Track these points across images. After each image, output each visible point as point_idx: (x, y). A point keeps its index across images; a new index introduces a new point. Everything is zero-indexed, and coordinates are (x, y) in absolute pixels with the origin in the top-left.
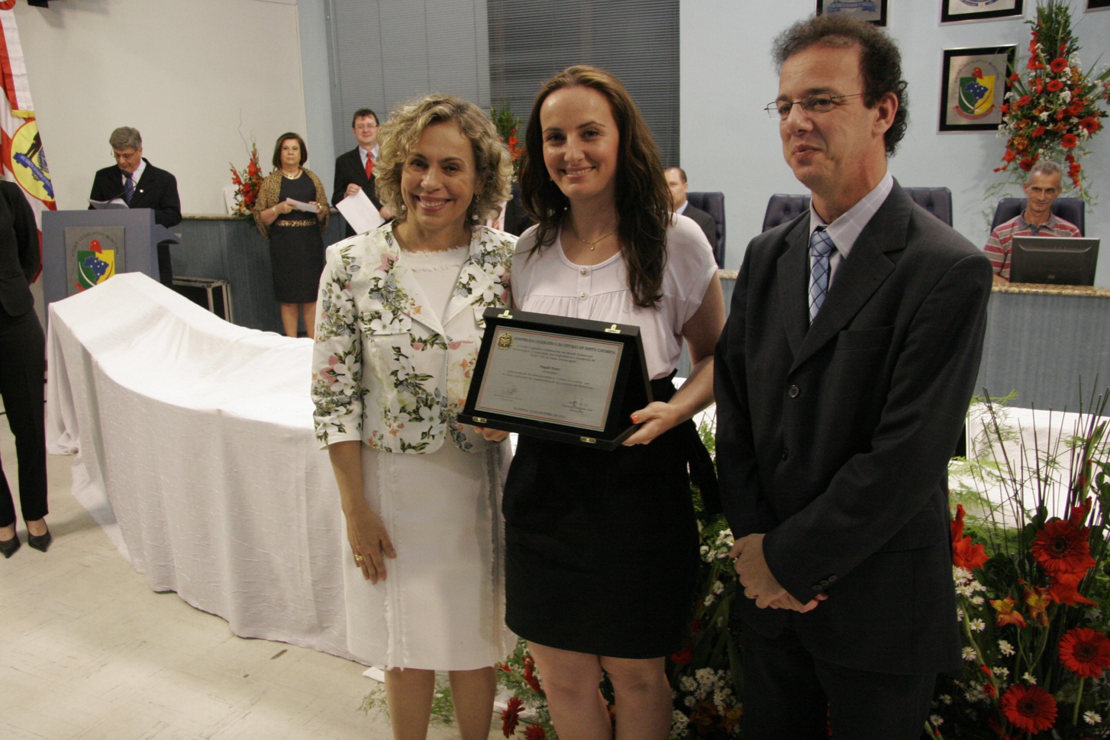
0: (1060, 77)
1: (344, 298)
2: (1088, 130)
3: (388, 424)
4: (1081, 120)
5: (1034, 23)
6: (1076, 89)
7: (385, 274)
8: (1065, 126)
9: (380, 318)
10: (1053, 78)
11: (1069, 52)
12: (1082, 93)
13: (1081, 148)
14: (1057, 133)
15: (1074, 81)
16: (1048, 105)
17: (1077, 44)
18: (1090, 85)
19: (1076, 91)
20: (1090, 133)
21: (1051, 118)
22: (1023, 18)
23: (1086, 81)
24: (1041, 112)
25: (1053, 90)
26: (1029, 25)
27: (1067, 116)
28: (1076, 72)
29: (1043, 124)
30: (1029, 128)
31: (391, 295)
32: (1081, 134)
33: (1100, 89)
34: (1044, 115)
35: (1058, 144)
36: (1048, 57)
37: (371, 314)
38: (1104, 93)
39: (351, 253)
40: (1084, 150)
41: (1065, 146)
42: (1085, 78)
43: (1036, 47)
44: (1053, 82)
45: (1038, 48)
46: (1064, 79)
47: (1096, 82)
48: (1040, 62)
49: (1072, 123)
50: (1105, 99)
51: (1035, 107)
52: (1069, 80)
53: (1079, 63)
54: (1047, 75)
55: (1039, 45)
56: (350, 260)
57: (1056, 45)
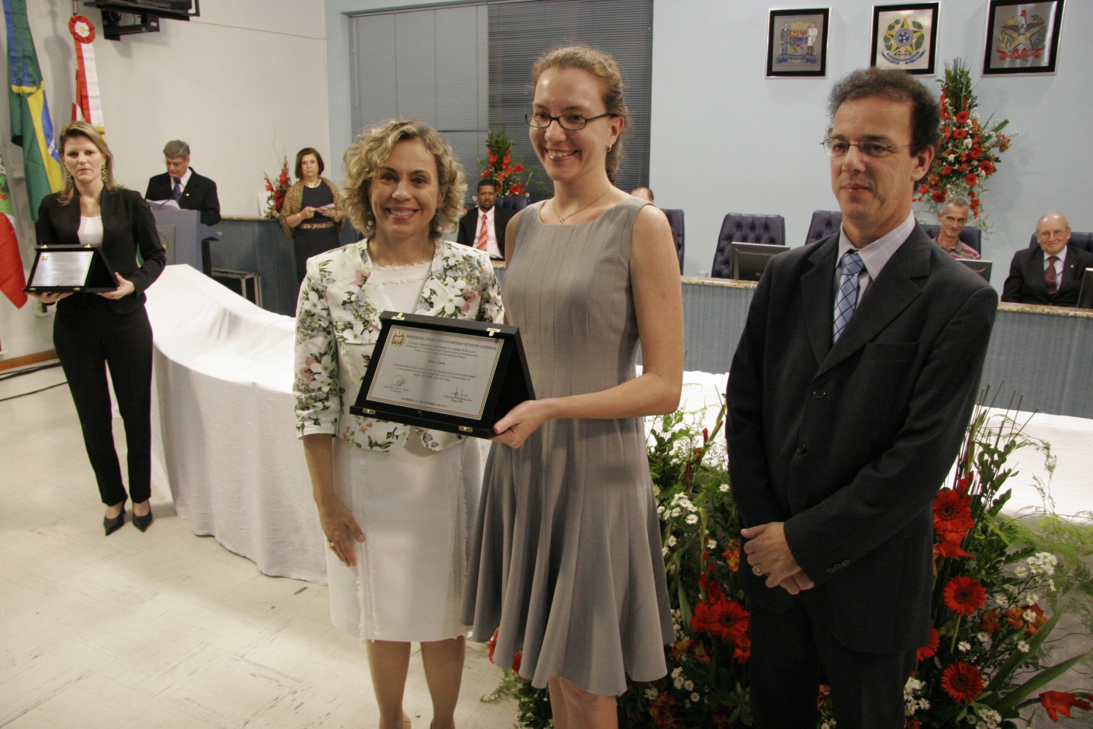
0: (964, 127)
1: (320, 307)
2: (985, 171)
3: (358, 422)
4: (980, 163)
5: (943, 82)
6: (976, 138)
7: (358, 288)
8: (968, 167)
9: (352, 328)
10: (958, 128)
11: (970, 108)
12: (981, 141)
13: (980, 186)
14: (962, 173)
15: (974, 131)
16: (955, 149)
17: (976, 102)
18: (987, 135)
19: (976, 140)
20: (987, 174)
21: (957, 160)
22: (934, 77)
23: (983, 132)
24: (949, 154)
25: (959, 137)
26: (940, 83)
27: (969, 159)
28: (976, 124)
29: (951, 164)
30: (940, 167)
31: (361, 309)
32: (980, 175)
33: (994, 139)
34: (951, 157)
35: (962, 181)
36: (954, 110)
37: (345, 325)
38: (997, 142)
39: (328, 268)
40: (982, 188)
41: (968, 184)
42: (983, 129)
43: (945, 101)
44: (958, 130)
45: (947, 102)
46: (967, 129)
47: (991, 133)
48: (948, 114)
49: (972, 166)
50: (998, 147)
51: (945, 150)
52: (971, 130)
53: (978, 116)
54: (954, 125)
55: (947, 99)
56: (326, 274)
57: (960, 100)
